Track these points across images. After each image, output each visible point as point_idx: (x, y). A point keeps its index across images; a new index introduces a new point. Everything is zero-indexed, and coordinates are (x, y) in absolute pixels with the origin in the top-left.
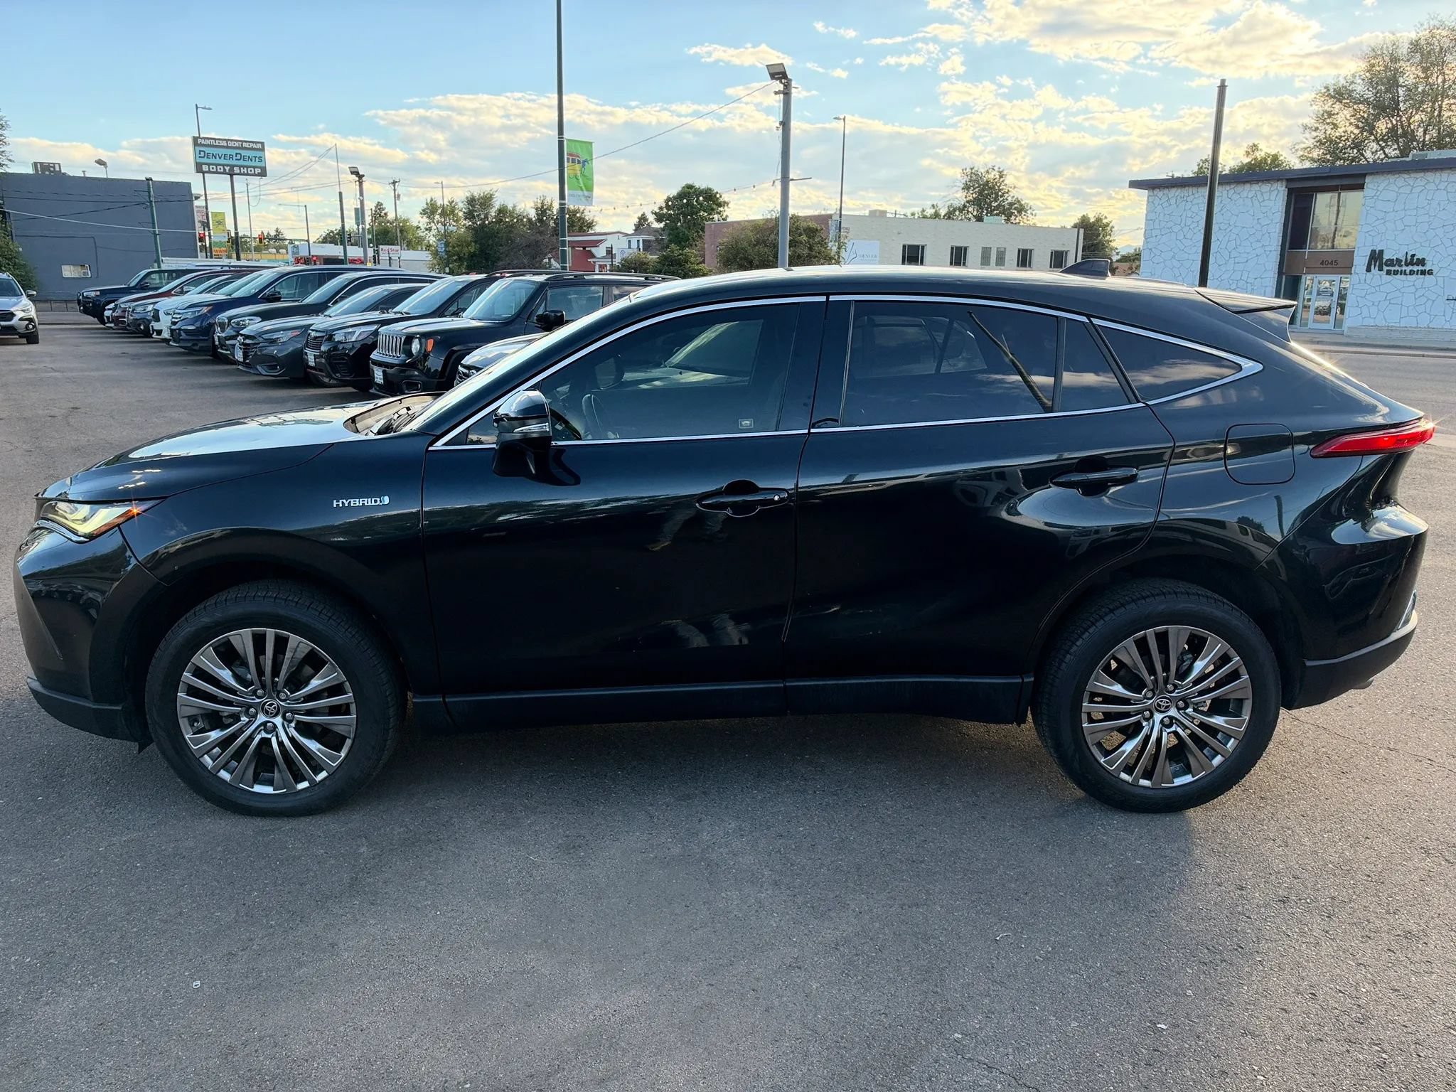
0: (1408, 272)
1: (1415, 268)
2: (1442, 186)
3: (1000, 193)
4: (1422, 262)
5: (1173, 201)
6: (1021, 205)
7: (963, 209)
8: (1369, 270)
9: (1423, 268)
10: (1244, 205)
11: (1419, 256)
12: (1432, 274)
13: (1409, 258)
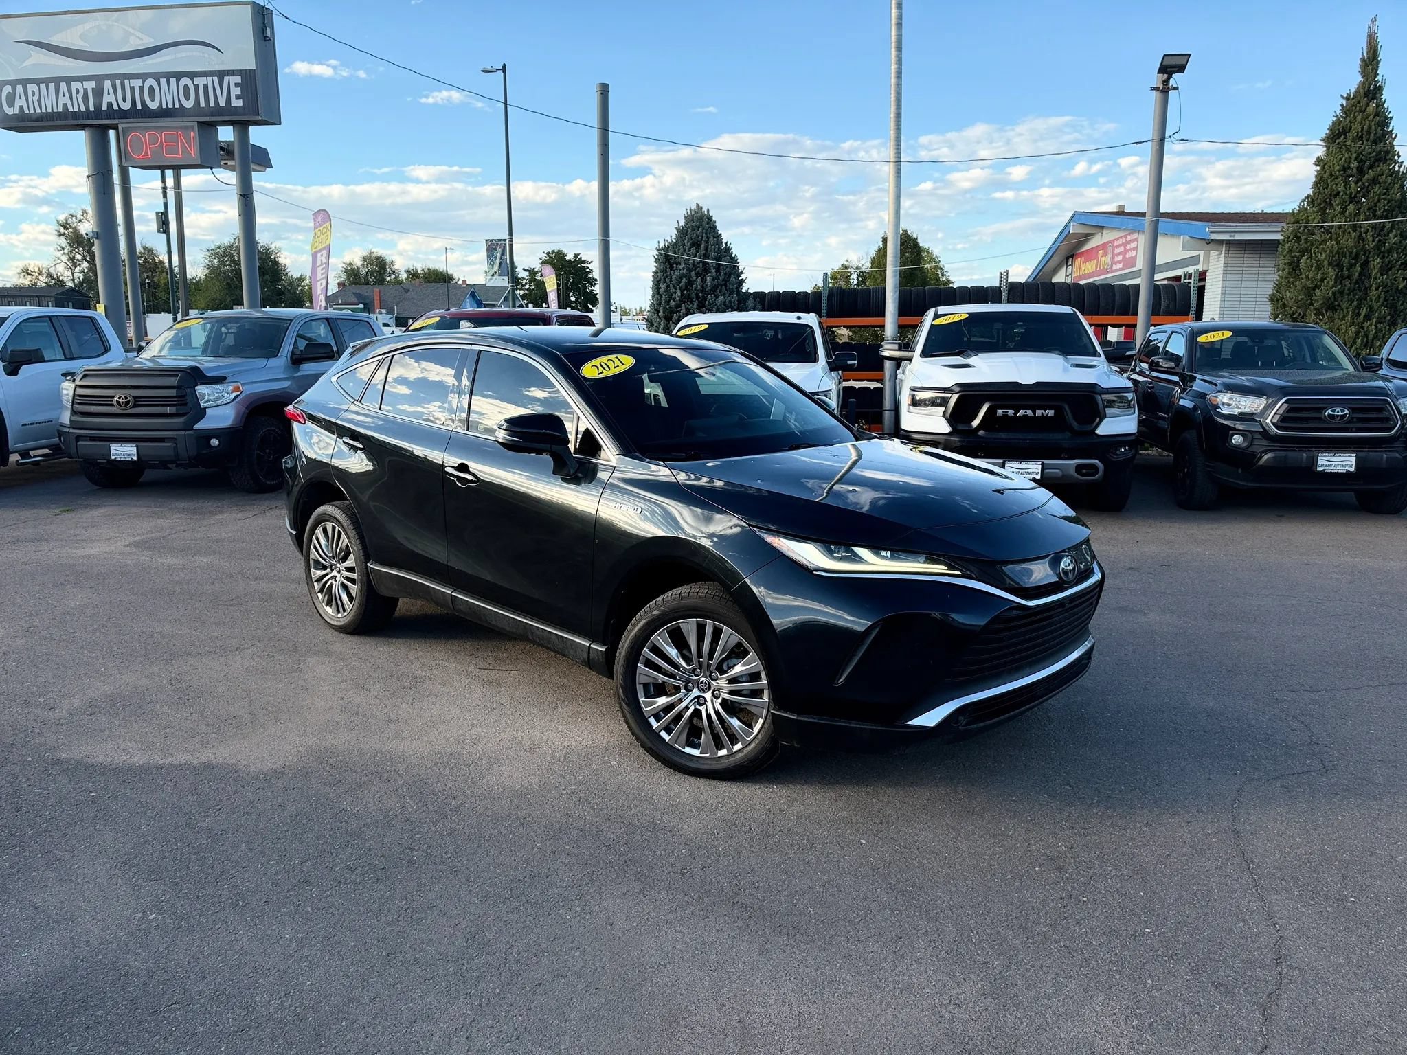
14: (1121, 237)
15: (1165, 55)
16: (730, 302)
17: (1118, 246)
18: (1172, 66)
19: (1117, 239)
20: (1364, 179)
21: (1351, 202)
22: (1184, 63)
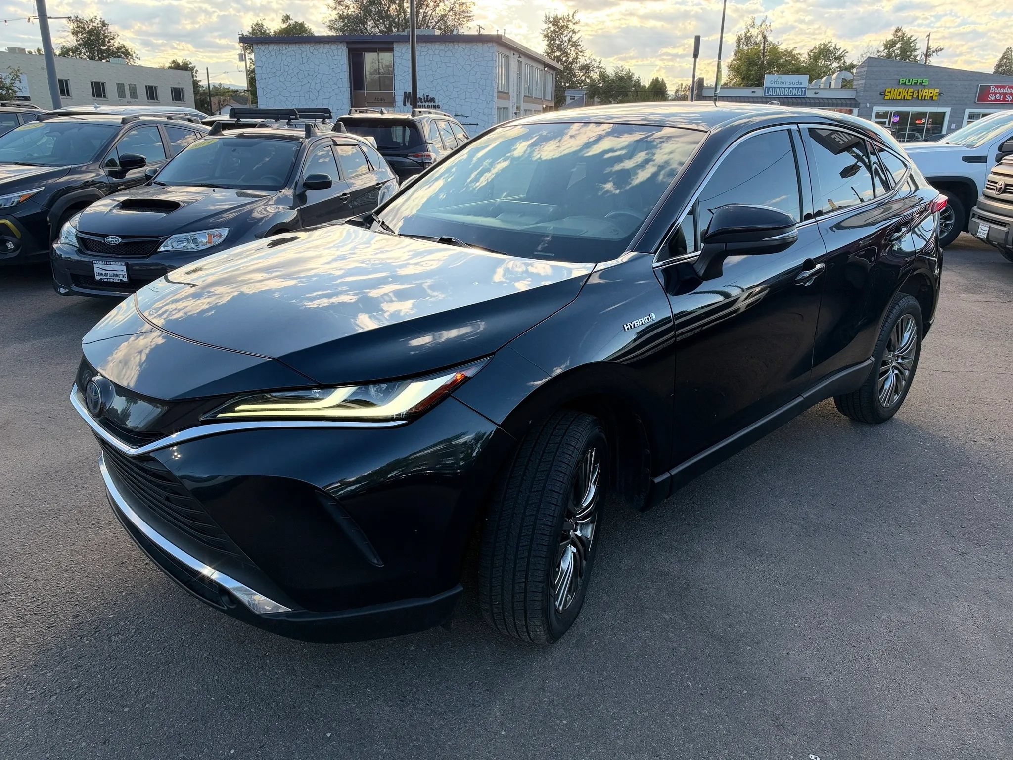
0: (426, 106)
1: (430, 104)
2: (437, 52)
3: (107, 40)
4: (433, 100)
5: (273, 53)
6: (127, 50)
7: (75, 50)
8: (405, 105)
9: (434, 104)
10: (322, 58)
11: (431, 96)
12: (439, 108)
13: (426, 97)
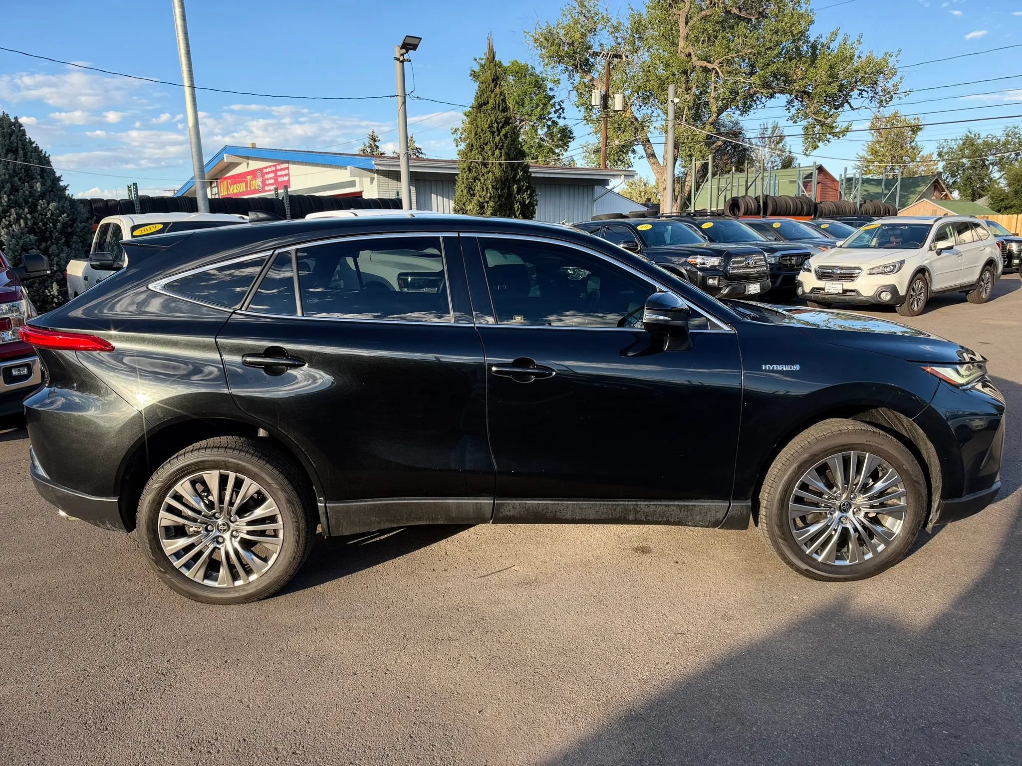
14: (270, 167)
15: (407, 36)
16: (63, 207)
17: (268, 173)
18: (409, 45)
19: (266, 168)
20: (501, 134)
21: (496, 149)
22: (417, 43)
